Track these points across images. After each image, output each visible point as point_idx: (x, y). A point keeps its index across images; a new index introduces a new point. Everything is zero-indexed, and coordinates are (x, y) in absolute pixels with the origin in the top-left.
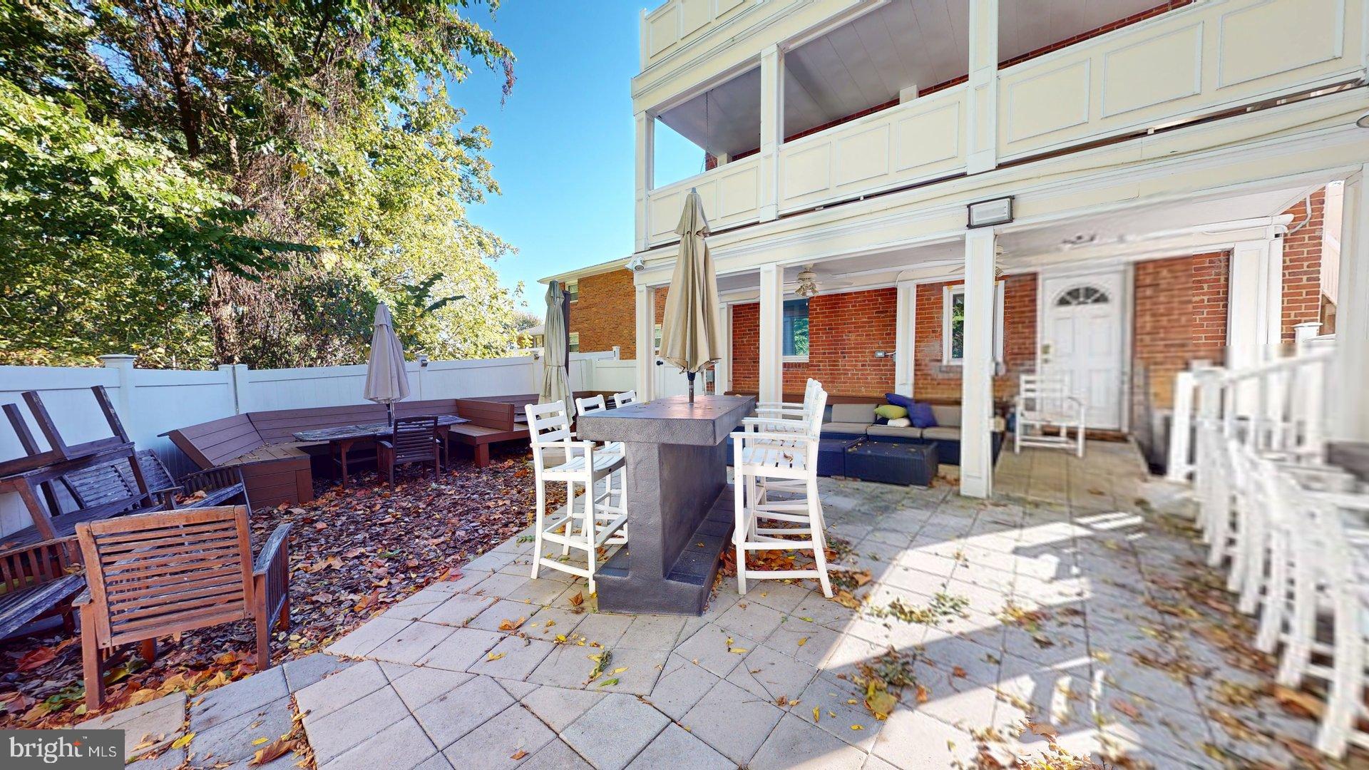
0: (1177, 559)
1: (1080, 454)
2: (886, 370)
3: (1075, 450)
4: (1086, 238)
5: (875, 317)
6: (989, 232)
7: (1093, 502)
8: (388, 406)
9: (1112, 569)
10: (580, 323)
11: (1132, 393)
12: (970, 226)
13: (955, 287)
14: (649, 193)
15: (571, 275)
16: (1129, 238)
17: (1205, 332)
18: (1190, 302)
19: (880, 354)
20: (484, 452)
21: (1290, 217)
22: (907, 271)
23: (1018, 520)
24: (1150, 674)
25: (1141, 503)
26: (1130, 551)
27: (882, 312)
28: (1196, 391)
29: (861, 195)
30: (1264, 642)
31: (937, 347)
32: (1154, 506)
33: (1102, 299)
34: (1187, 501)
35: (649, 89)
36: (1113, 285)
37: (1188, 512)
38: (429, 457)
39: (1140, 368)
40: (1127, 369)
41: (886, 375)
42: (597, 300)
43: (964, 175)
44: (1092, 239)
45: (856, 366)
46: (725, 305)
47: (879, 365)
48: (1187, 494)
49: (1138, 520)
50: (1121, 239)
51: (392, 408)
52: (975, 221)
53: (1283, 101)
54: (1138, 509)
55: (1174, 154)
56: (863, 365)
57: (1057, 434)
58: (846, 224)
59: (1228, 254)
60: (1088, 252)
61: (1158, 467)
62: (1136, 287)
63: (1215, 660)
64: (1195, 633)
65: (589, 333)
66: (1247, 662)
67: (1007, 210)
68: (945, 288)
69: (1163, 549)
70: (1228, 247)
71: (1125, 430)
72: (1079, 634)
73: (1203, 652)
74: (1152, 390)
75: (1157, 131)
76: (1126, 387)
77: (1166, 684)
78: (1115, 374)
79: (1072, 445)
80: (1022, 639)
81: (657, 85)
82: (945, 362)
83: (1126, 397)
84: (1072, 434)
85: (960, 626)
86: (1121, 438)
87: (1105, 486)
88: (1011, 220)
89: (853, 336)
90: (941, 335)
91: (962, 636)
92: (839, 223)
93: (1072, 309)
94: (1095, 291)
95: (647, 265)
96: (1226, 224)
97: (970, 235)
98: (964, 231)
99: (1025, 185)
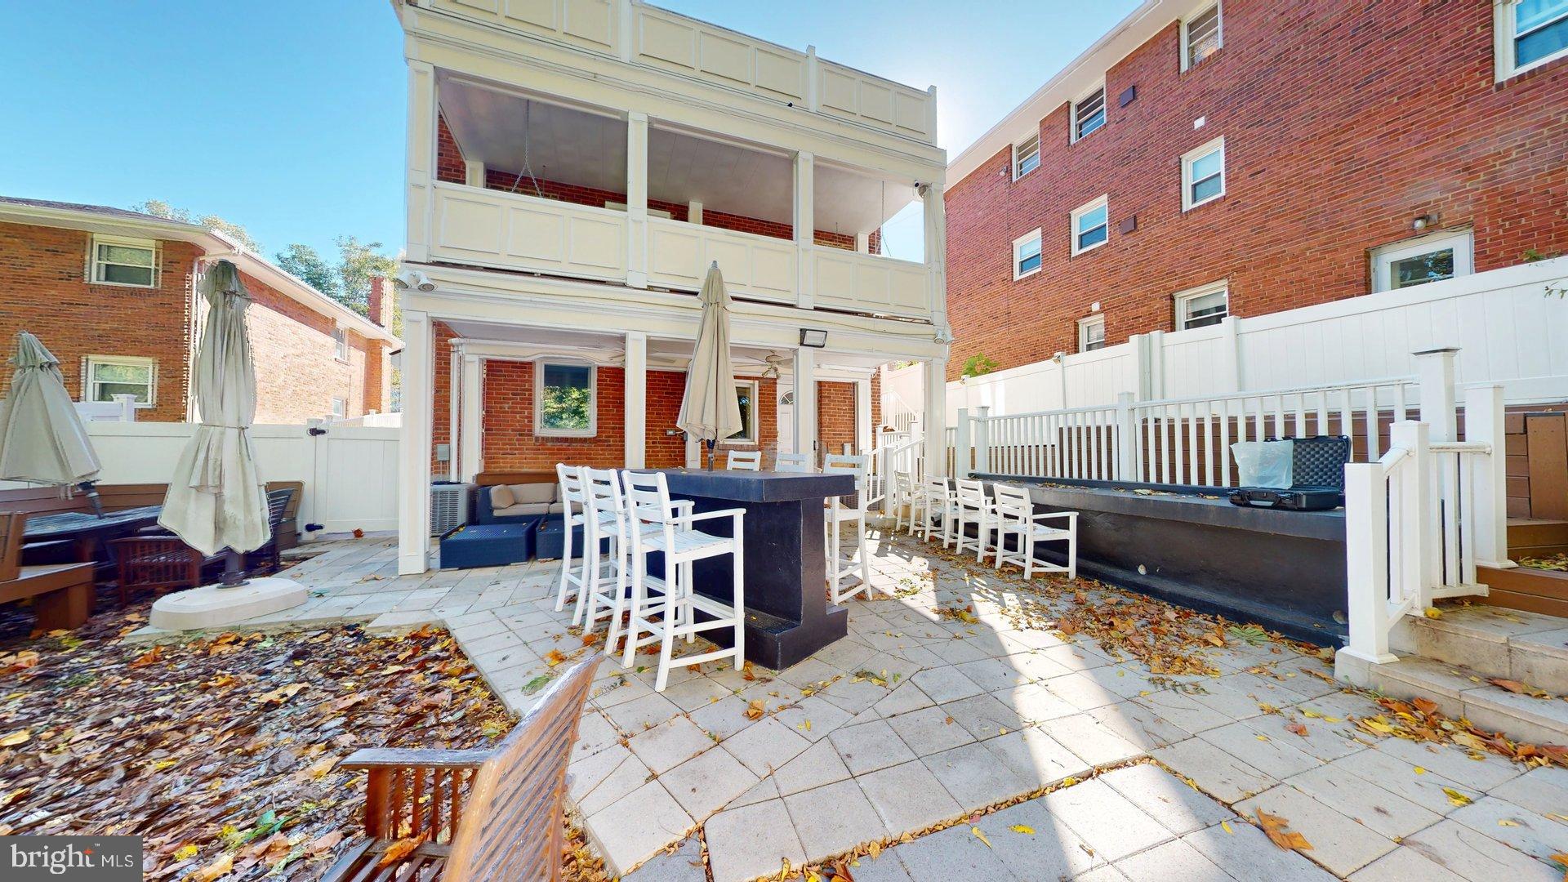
2: (675, 448)
5: (664, 398)
6: (813, 349)
12: (801, 343)
14: (433, 182)
16: (822, 366)
17: (848, 427)
18: (841, 409)
19: (671, 433)
21: (874, 371)
24: (981, 578)
25: (867, 524)
26: (901, 544)
27: (671, 393)
34: (884, 520)
37: (887, 524)
41: (674, 452)
46: (477, 360)
47: (668, 443)
48: (882, 516)
49: (878, 532)
52: (806, 341)
53: (918, 321)
54: (869, 528)
55: (885, 332)
56: (653, 443)
59: (856, 384)
63: (980, 569)
64: (963, 563)
66: (985, 566)
67: (823, 340)
69: (907, 540)
70: (855, 381)
73: (973, 567)
75: (876, 316)
85: (927, 588)
88: (822, 346)
91: (935, 591)
95: (440, 287)
96: (860, 370)
97: (802, 349)
98: (797, 346)
99: (831, 326)
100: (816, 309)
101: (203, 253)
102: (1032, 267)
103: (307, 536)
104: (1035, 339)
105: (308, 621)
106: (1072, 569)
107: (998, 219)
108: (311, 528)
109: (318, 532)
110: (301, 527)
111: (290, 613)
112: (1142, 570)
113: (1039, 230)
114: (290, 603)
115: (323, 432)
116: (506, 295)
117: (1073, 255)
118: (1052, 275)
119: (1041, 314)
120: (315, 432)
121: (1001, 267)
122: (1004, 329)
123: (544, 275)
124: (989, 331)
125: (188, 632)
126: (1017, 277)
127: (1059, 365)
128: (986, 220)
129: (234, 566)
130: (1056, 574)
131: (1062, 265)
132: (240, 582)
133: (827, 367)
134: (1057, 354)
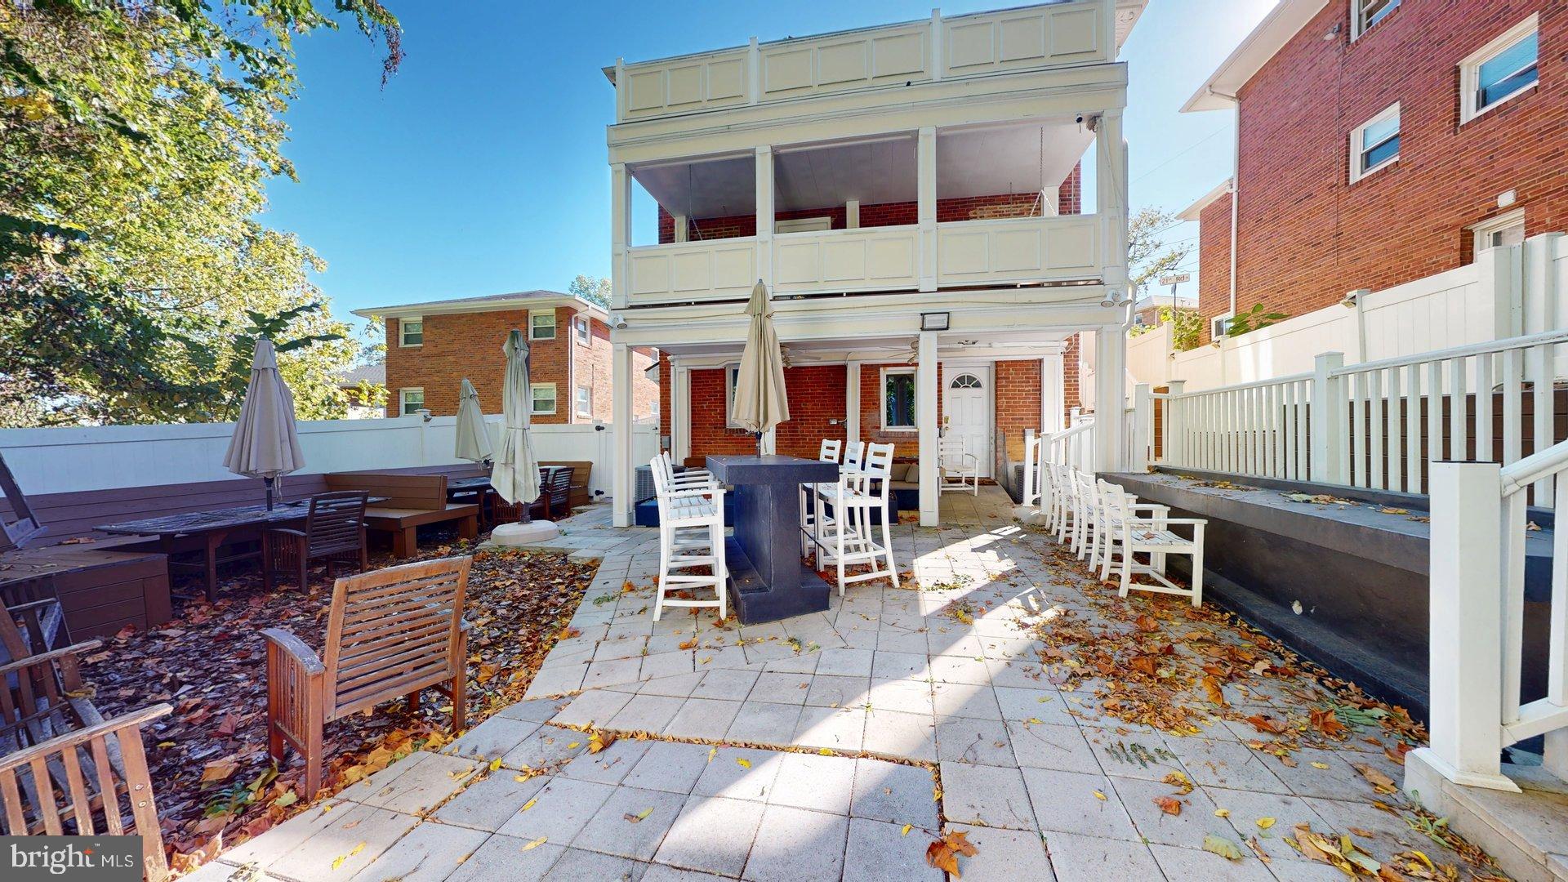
0: (1046, 543)
1: (976, 494)
2: (838, 435)
3: (973, 491)
4: (970, 342)
5: (828, 391)
6: (935, 333)
7: (991, 522)
8: (269, 482)
9: (1021, 551)
10: (425, 375)
11: (996, 452)
12: (922, 329)
13: (888, 368)
14: (628, 248)
15: (412, 309)
16: (994, 345)
17: (1032, 411)
18: (1024, 391)
19: (834, 422)
20: (411, 537)
21: (1067, 343)
22: (859, 352)
23: (962, 534)
24: (1059, 587)
25: (1016, 519)
26: (1023, 543)
27: (833, 386)
28: (1036, 447)
29: (844, 291)
30: (1092, 568)
31: (877, 417)
32: (1023, 520)
33: (978, 385)
34: (1038, 516)
35: (631, 143)
36: (983, 375)
37: (1040, 521)
38: (352, 546)
39: (1000, 433)
40: (993, 435)
42: (456, 347)
43: (915, 291)
44: (974, 343)
45: (813, 432)
46: (685, 369)
48: (1037, 512)
49: (1018, 529)
50: (990, 346)
51: (278, 484)
52: (927, 326)
53: (1082, 283)
54: (1016, 523)
55: (1030, 303)
56: (818, 432)
57: (960, 481)
58: (836, 313)
59: (1041, 361)
60: (971, 351)
61: (1017, 499)
62: (997, 378)
63: (1079, 578)
64: (1067, 570)
65: (443, 389)
66: (1089, 577)
67: (946, 322)
68: (881, 369)
69: (1038, 540)
70: (1040, 357)
71: (993, 477)
72: (1025, 579)
73: (1072, 576)
74: (1007, 448)
75: (1022, 286)
76: (993, 447)
77: (1066, 590)
78: (986, 437)
79: (970, 488)
80: (1004, 586)
81: (641, 142)
82: (882, 430)
83: (993, 454)
84: (970, 482)
85: (974, 586)
86: (993, 483)
87: (995, 512)
88: (947, 328)
89: (809, 406)
90: (879, 406)
91: (978, 590)
92: (831, 312)
93: (961, 391)
94: (974, 379)
95: (630, 324)
96: (1043, 344)
97: (923, 335)
98: (918, 332)
99: (954, 305)
100: (940, 290)
101: (576, 311)
102: (1380, 159)
103: (596, 498)
104: (1385, 266)
105: (549, 548)
106: (1196, 593)
107: (1323, 106)
108: (598, 493)
109: (601, 496)
110: (592, 493)
111: (545, 543)
112: (1297, 608)
113: (1396, 106)
114: (547, 537)
115: (603, 428)
116: (672, 323)
117: (1463, 121)
118: (1419, 162)
119: (1397, 227)
120: (599, 428)
121: (1328, 168)
122: (1329, 260)
123: (697, 303)
124: (1306, 264)
125: (500, 546)
126: (1356, 176)
127: (1354, 310)
128: (1303, 112)
129: (525, 512)
130: (1174, 597)
131: (1442, 140)
132: (528, 522)
133: (999, 345)
134: (1350, 294)
